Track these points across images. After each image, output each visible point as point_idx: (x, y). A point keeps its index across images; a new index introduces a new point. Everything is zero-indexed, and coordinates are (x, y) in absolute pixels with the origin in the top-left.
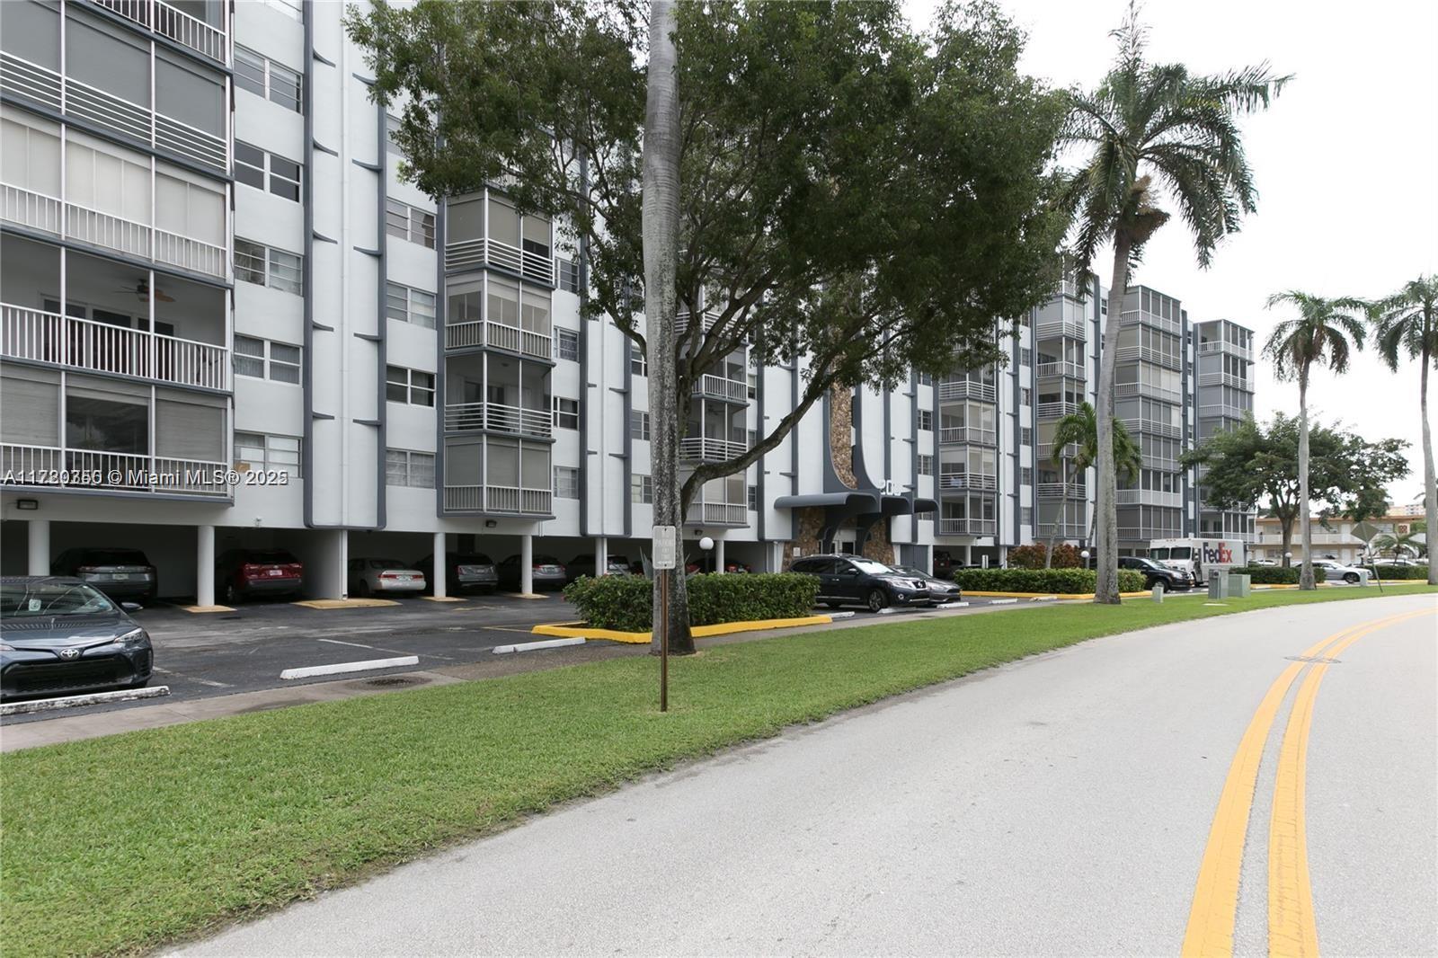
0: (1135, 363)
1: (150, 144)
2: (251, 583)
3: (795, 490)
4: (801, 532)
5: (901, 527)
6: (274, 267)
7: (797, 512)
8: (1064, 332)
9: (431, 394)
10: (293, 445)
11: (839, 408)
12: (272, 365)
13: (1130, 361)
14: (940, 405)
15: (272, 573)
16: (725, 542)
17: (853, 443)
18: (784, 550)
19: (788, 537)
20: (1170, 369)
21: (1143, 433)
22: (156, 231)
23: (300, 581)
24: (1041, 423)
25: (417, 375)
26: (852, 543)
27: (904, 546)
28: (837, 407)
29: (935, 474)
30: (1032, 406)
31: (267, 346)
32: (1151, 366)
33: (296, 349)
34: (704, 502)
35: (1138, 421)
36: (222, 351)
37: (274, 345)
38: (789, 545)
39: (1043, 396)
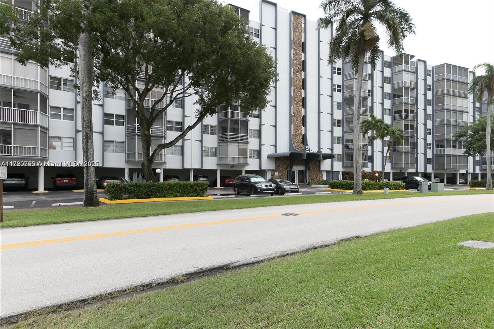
0: (443, 96)
1: (12, 51)
2: (57, 184)
3: (276, 151)
4: (279, 166)
5: (326, 165)
6: (65, 84)
7: (278, 159)
8: (404, 85)
9: (123, 122)
10: (72, 140)
11: (297, 120)
12: (64, 115)
13: (441, 95)
14: (344, 117)
15: (65, 181)
16: (245, 170)
17: (303, 133)
18: (272, 173)
19: (273, 168)
20: (462, 97)
21: (446, 125)
22: (14, 77)
23: (75, 183)
24: (395, 122)
25: (118, 116)
26: (303, 171)
27: (327, 172)
28: (296, 120)
29: (343, 144)
30: (391, 115)
31: (62, 109)
32: (451, 97)
33: (72, 110)
34: (229, 156)
35: (444, 120)
36: (37, 112)
37: (65, 109)
38: (273, 171)
39: (395, 111)
